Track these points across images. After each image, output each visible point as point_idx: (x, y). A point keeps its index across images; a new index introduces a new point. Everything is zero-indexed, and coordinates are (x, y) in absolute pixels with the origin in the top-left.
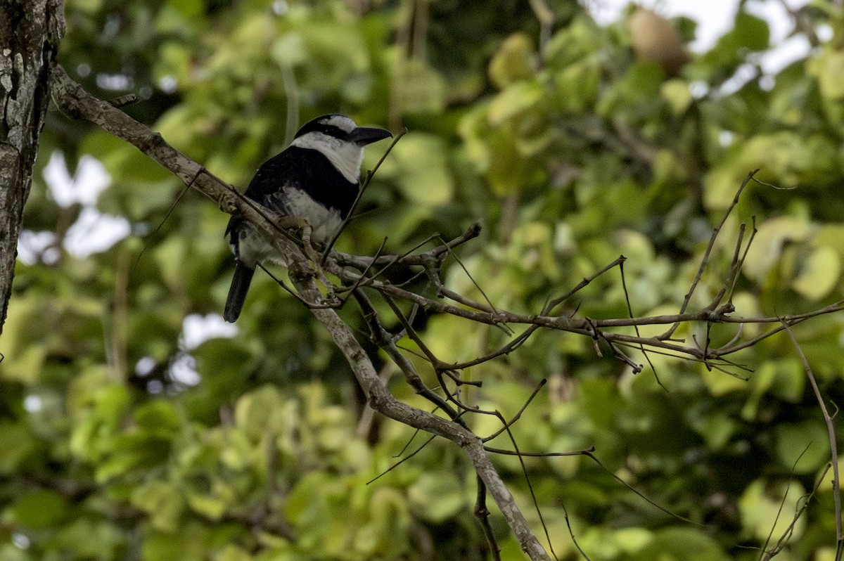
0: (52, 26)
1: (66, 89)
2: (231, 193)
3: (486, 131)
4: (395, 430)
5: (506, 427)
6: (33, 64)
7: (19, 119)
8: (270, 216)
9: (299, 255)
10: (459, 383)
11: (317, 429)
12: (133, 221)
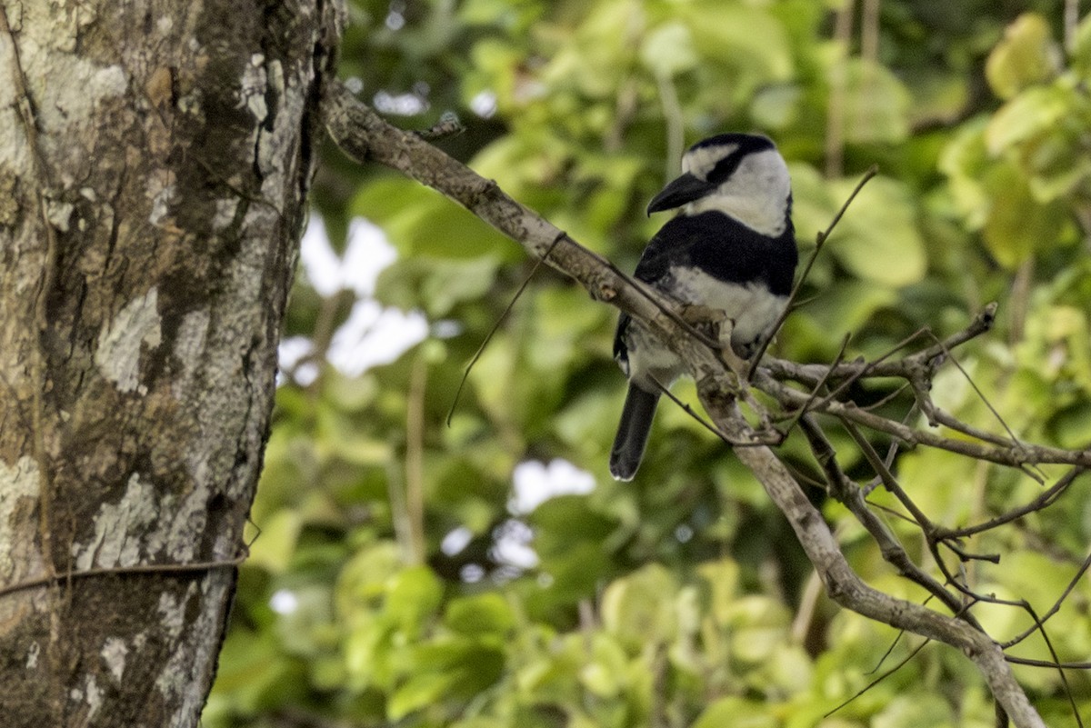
0: (327, 17)
1: (348, 114)
2: (606, 270)
3: (981, 166)
4: (850, 628)
5: (1039, 625)
6: (298, 78)
7: (277, 162)
8: (668, 305)
9: (715, 365)
10: (964, 558)
11: (730, 631)
12: (432, 320)
